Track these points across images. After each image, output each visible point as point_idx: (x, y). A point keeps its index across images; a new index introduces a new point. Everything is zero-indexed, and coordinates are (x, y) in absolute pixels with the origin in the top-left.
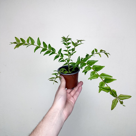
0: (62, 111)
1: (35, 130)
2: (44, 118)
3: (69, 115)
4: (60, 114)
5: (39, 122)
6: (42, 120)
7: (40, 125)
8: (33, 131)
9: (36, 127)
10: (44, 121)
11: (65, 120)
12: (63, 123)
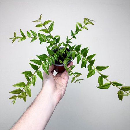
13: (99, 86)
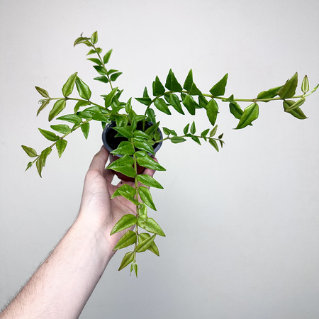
10: (50, 262)
13: (237, 121)
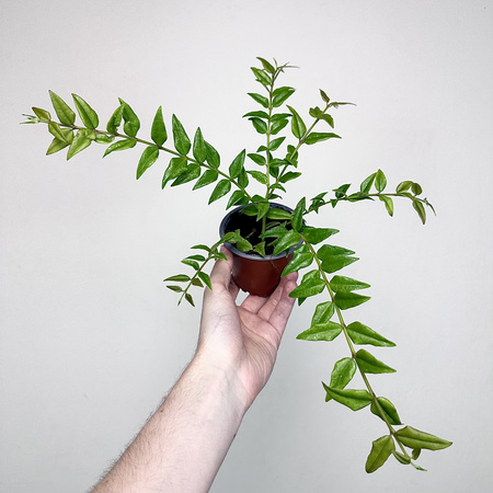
0: (235, 372)
1: (135, 445)
2: (166, 400)
3: (259, 387)
4: (226, 384)
5: (147, 416)
6: (161, 409)
7: (151, 428)
8: (128, 449)
9: (140, 434)
10: (166, 411)
11: (244, 404)
12: (240, 415)
